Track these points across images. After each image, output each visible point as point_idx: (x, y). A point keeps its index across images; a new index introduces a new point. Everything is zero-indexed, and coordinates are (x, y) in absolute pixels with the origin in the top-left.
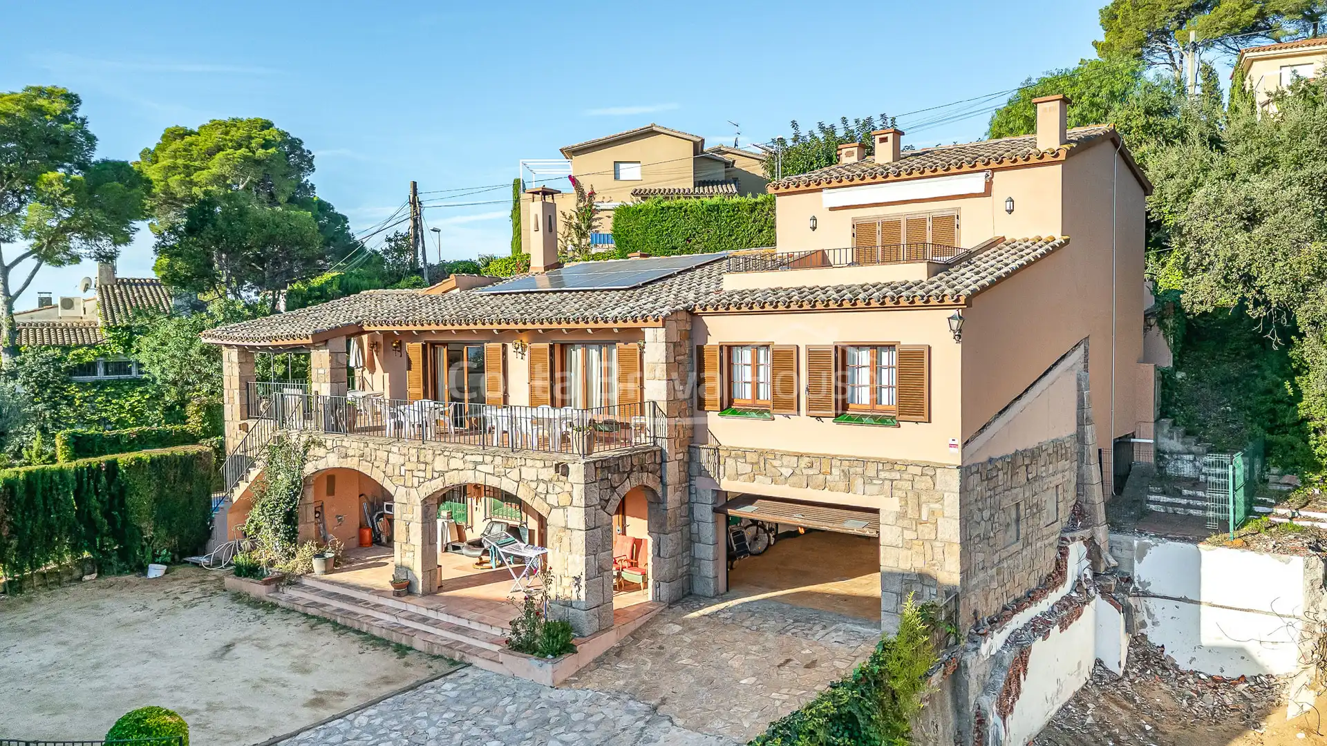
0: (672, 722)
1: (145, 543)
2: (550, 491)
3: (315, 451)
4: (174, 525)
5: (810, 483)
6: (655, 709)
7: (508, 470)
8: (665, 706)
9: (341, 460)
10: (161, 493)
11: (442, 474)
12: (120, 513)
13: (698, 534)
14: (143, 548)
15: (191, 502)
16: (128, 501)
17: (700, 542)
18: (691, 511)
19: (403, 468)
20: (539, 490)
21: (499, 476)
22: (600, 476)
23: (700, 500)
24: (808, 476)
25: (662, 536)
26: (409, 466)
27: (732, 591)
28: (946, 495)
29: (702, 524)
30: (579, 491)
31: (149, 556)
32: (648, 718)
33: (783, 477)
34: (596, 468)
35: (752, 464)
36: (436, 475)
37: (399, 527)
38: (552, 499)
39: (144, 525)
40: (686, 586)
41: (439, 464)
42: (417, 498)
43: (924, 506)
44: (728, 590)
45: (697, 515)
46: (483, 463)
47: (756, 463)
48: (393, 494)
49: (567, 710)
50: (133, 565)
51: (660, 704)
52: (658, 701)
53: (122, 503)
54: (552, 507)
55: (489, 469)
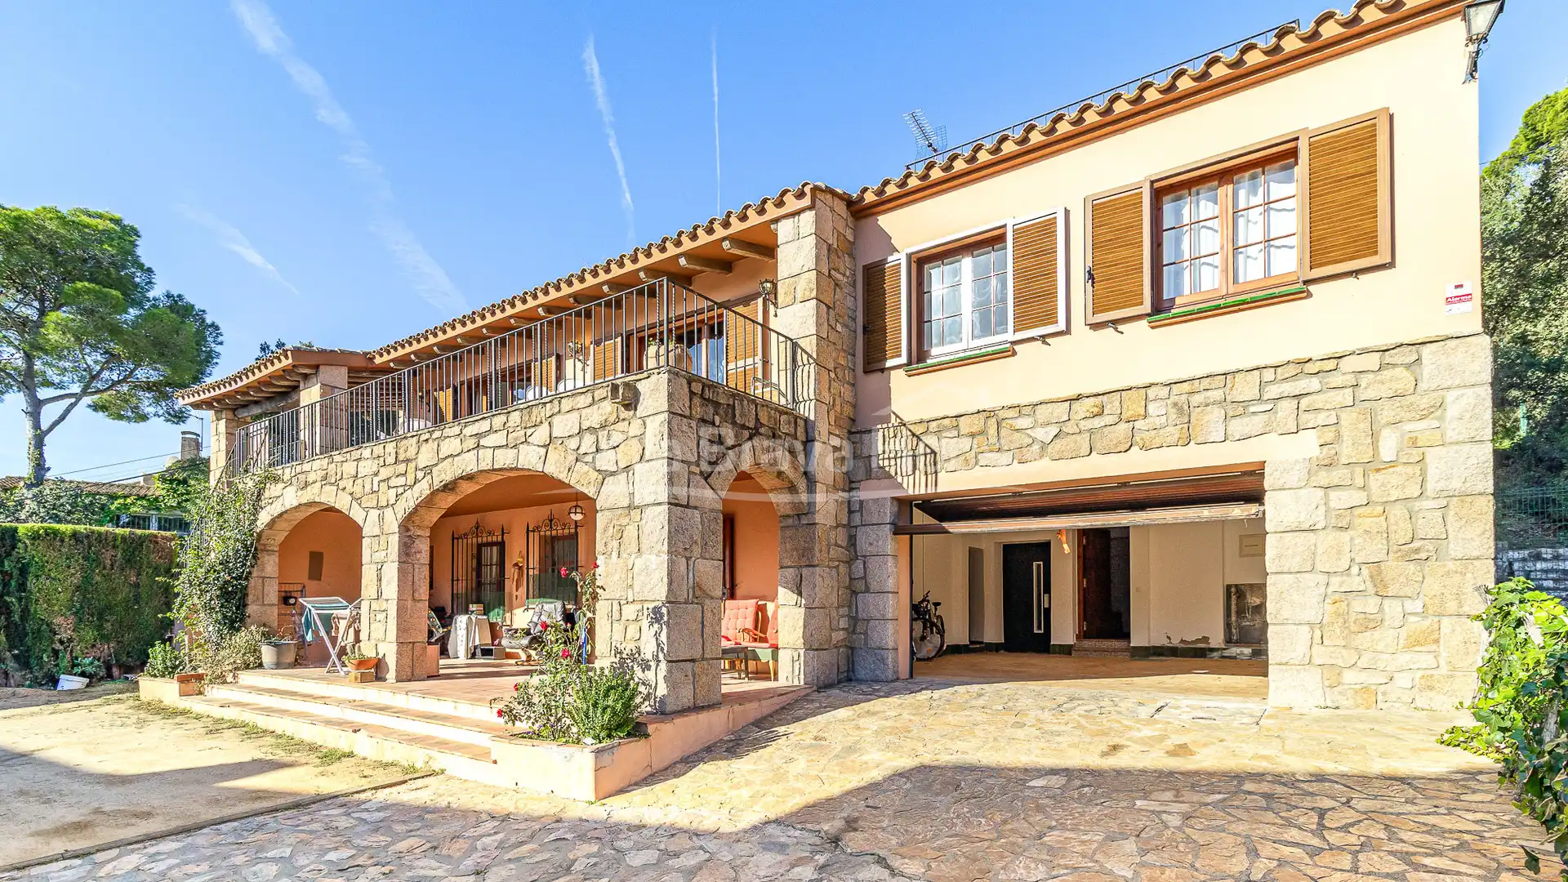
0: (888, 867)
1: (58, 646)
2: (603, 445)
3: (272, 490)
4: (108, 626)
5: (1098, 445)
6: (835, 840)
7: (529, 432)
8: (858, 835)
9: (300, 493)
10: (87, 579)
11: (428, 470)
12: (20, 599)
13: (864, 578)
14: (56, 653)
15: (137, 599)
16: (31, 583)
17: (867, 590)
18: (852, 541)
19: (376, 479)
20: (582, 451)
21: (515, 446)
22: (698, 411)
23: (868, 519)
24: (1091, 431)
25: (805, 571)
26: (385, 473)
27: (918, 679)
28: (1450, 396)
29: (873, 563)
30: (657, 426)
31: (65, 662)
32: (821, 859)
33: (1036, 447)
34: (692, 393)
35: (973, 435)
36: (420, 474)
37: (368, 574)
38: (606, 461)
39: (58, 620)
40: (843, 662)
41: (426, 457)
42: (392, 522)
43: (1386, 432)
44: (911, 676)
45: (863, 545)
46: (491, 431)
47: (981, 433)
48: (361, 523)
49: (617, 844)
50: (40, 675)
51: (845, 831)
52: (839, 824)
53: (22, 587)
54: (606, 475)
55: (498, 439)
